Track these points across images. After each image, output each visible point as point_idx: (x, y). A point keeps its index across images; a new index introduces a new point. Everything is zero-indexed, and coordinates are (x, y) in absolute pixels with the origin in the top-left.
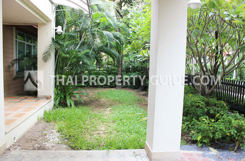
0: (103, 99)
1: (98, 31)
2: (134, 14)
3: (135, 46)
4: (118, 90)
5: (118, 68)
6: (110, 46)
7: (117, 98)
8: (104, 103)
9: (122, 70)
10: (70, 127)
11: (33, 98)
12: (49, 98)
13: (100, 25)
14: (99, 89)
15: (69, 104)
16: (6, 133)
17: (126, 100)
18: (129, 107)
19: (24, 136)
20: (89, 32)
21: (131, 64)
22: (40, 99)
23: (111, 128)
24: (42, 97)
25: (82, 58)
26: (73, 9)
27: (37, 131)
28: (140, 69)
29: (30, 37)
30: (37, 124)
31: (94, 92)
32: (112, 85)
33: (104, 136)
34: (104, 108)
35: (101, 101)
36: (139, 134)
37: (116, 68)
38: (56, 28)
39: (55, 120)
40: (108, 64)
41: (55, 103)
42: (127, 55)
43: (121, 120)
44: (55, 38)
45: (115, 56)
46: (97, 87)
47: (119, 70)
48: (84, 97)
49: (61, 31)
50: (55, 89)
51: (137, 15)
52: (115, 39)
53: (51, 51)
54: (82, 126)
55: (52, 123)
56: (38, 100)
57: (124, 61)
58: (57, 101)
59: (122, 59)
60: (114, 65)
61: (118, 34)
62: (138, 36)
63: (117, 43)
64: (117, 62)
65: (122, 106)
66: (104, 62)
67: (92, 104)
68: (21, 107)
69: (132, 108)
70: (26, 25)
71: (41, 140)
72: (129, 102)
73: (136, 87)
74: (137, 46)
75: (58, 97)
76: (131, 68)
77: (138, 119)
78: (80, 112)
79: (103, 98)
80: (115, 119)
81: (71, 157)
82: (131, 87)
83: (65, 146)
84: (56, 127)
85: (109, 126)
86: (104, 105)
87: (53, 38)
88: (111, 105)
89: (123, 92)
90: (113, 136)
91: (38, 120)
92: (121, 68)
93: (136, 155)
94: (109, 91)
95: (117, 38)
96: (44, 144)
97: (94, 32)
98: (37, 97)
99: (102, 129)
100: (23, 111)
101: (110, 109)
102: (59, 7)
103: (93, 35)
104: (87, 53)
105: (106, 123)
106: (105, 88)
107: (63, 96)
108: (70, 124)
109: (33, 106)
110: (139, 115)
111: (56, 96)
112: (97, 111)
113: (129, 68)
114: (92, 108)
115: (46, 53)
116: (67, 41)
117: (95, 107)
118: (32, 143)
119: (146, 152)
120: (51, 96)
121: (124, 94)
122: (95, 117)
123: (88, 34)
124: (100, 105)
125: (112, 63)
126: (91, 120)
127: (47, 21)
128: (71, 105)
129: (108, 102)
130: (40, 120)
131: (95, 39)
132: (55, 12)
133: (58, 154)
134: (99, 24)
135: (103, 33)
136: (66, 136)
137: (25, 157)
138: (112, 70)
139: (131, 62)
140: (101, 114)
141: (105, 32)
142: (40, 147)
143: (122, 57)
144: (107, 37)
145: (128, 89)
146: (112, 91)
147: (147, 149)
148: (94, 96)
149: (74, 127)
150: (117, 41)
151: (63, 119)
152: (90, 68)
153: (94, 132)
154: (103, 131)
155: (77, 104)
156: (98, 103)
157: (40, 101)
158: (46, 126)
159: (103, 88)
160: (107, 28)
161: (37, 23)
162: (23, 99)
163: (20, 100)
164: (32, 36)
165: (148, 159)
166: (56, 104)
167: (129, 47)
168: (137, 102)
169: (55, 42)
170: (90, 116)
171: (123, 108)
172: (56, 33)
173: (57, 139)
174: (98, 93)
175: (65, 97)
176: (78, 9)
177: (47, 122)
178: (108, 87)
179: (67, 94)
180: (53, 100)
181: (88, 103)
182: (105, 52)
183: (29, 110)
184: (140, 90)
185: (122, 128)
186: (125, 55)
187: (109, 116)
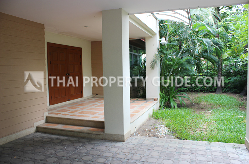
0: (203, 103)
1: (198, 39)
2: (233, 19)
3: (235, 50)
4: (219, 95)
5: (218, 73)
6: (210, 52)
7: (217, 102)
8: (204, 107)
9: (222, 74)
10: (176, 124)
11: (142, 100)
12: (156, 99)
13: (200, 33)
14: (199, 93)
15: (172, 106)
16: (131, 122)
17: (227, 104)
18: (230, 110)
19: (140, 127)
20: (190, 41)
21: (231, 68)
22: (148, 101)
23: (212, 127)
24: (150, 99)
25: (184, 65)
26: (175, 22)
27: (150, 125)
28: (242, 73)
29: (136, 48)
30: (148, 120)
31: (194, 96)
32: (212, 89)
33: (206, 132)
34: (205, 110)
35: (201, 105)
36: (240, 133)
37: (216, 73)
38: (161, 40)
39: (162, 118)
40: (208, 69)
41: (161, 104)
42: (227, 59)
43: (221, 120)
44: (159, 48)
45: (215, 61)
46: (196, 92)
47: (219, 75)
48: (185, 101)
49: (165, 42)
50: (160, 93)
51: (236, 19)
52: (214, 45)
53: (157, 60)
54: (186, 123)
55: (160, 120)
56: (147, 102)
57: (224, 65)
58: (162, 103)
59: (222, 64)
60: (214, 69)
61: (217, 39)
62: (238, 40)
63: (217, 49)
64: (217, 66)
65: (223, 109)
66: (204, 67)
67: (193, 107)
68: (136, 106)
69: (233, 111)
70: (136, 39)
71: (154, 131)
72: (230, 106)
73: (238, 92)
74: (237, 50)
75: (163, 100)
76: (232, 72)
77: (239, 120)
78: (183, 113)
79: (204, 101)
80: (216, 119)
81: (179, 143)
82: (232, 92)
83: (173, 137)
84: (164, 123)
85: (210, 125)
86: (205, 107)
87: (158, 49)
88: (211, 108)
89: (224, 96)
90: (214, 133)
91: (149, 117)
92: (221, 73)
93: (235, 148)
94: (209, 95)
95: (216, 44)
96: (157, 134)
97: (195, 41)
98: (146, 99)
99: (203, 127)
100: (138, 109)
101: (211, 111)
102: (161, 22)
103: (194, 43)
104: (188, 60)
105: (207, 123)
106: (205, 92)
107: (167, 99)
108: (176, 121)
109: (144, 106)
110: (241, 117)
111: (162, 98)
112: (198, 113)
113: (230, 72)
114: (193, 110)
115: (153, 61)
116: (170, 50)
117: (196, 109)
118: (147, 133)
119: (246, 147)
120: (157, 98)
121: (225, 98)
122: (196, 117)
123: (189, 43)
124: (201, 108)
125: (211, 68)
126: (194, 120)
127: (153, 35)
128: (174, 107)
129: (208, 105)
130: (150, 117)
131: (195, 47)
132: (159, 26)
133: (169, 141)
134: (198, 32)
135: (202, 41)
136: (173, 130)
137: (145, 140)
138: (212, 75)
139: (232, 65)
140: (202, 115)
141: (205, 40)
142: (154, 135)
143: (222, 61)
144: (207, 44)
145: (229, 94)
146: (212, 95)
147: (246, 144)
148: (195, 100)
149: (179, 124)
150: (217, 46)
151: (169, 117)
152: (191, 73)
153: (197, 129)
154: (205, 128)
155: (180, 106)
156: (199, 106)
157: (149, 102)
158: (155, 122)
159: (203, 92)
160: (207, 35)
161: (145, 37)
162: (134, 101)
163: (133, 101)
164: (137, 47)
165: (248, 152)
166: (161, 106)
167: (229, 51)
168: (239, 106)
169: (160, 51)
170: (192, 116)
171: (223, 111)
172: (160, 44)
173: (166, 132)
174: (198, 97)
175: (169, 100)
176: (179, 22)
177: (156, 119)
178: (208, 91)
179: (171, 97)
180: (159, 102)
181: (190, 106)
182: (205, 58)
183: (142, 108)
184: (242, 95)
185: (223, 127)
186: (225, 59)
187: (210, 117)
